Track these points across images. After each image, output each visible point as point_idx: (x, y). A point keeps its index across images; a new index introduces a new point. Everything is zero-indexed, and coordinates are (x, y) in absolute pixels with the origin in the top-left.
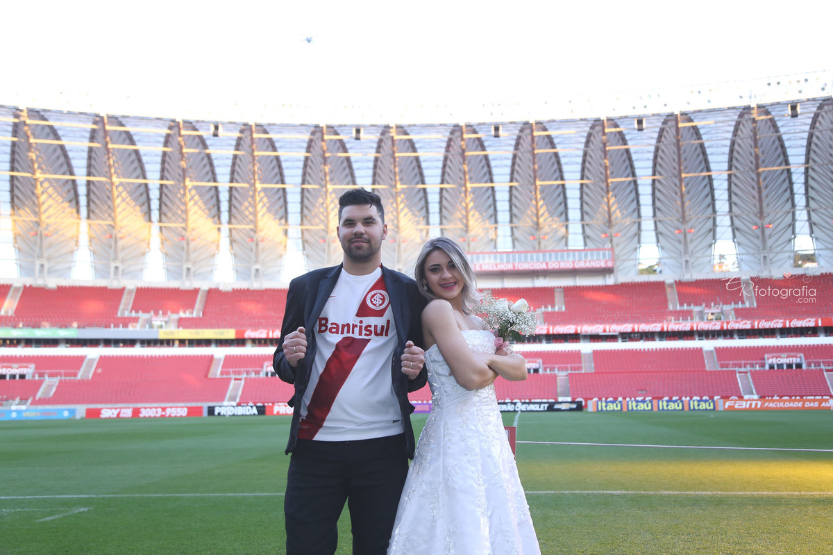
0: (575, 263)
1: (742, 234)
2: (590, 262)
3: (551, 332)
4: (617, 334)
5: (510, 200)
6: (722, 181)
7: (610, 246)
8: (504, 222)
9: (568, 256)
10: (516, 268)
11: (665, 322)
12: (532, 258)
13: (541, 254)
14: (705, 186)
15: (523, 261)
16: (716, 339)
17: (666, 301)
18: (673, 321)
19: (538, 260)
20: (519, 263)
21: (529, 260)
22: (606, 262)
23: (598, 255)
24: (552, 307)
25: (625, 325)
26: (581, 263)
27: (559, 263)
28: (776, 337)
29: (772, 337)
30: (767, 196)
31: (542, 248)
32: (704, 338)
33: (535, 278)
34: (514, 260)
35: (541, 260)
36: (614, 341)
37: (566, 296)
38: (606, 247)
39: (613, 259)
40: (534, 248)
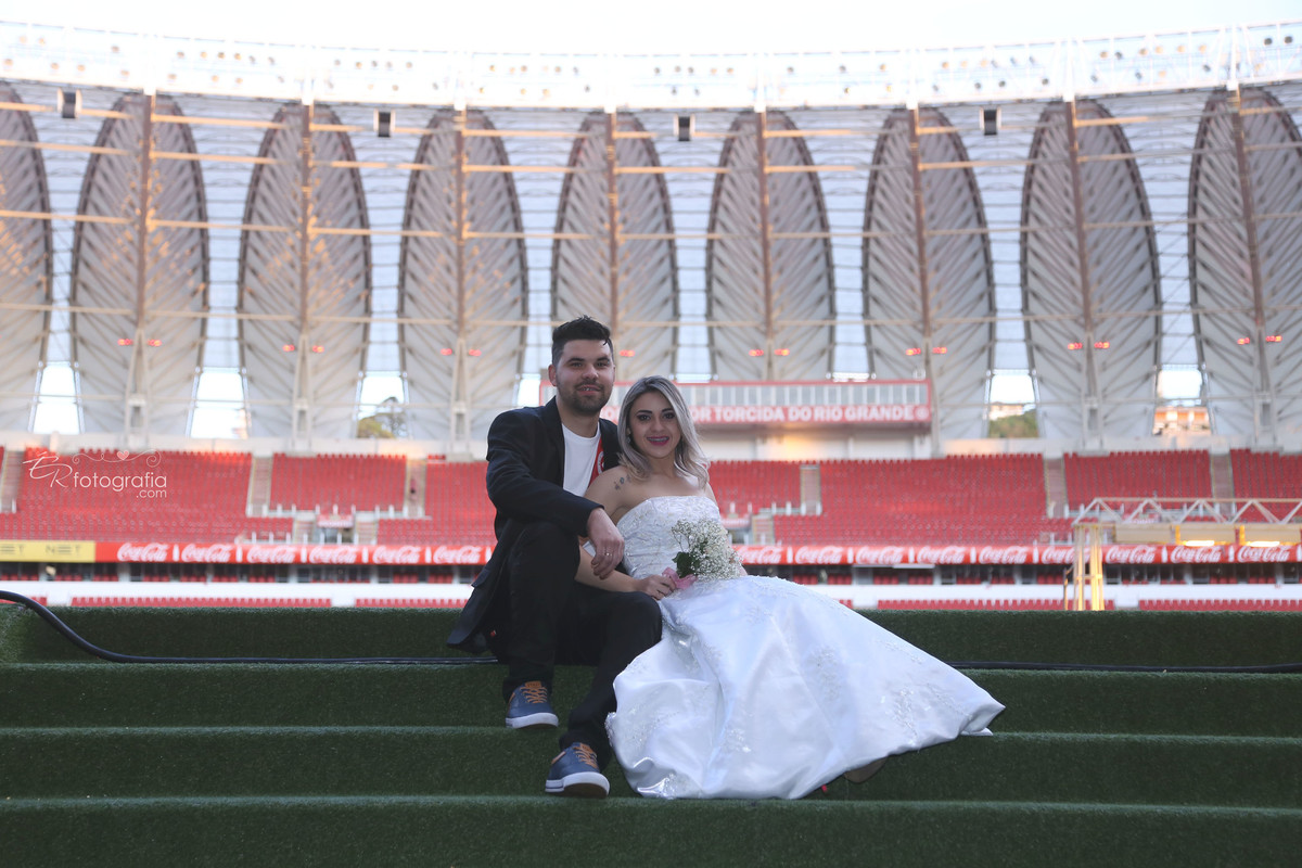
0: (847, 412)
1: (1219, 354)
2: (879, 408)
3: (790, 560)
4: (931, 566)
5: (709, 268)
6: (1175, 237)
7: (924, 375)
8: (693, 315)
9: (832, 394)
10: (718, 418)
11: (1035, 543)
12: (753, 399)
13: (773, 390)
14: (1138, 247)
15: (733, 402)
16: (1146, 583)
17: (1041, 499)
18: (1053, 542)
19: (766, 404)
20: (724, 407)
21: (746, 402)
22: (915, 408)
23: (897, 394)
24: (793, 506)
25: (949, 549)
26: (860, 410)
27: (812, 409)
28: (1274, 582)
29: (1266, 582)
30: (1271, 274)
31: (776, 377)
32: (1119, 579)
33: (759, 441)
34: (714, 399)
35: (773, 402)
36: (925, 583)
37: (824, 481)
38: (915, 376)
39: (931, 400)
40: (759, 375)
